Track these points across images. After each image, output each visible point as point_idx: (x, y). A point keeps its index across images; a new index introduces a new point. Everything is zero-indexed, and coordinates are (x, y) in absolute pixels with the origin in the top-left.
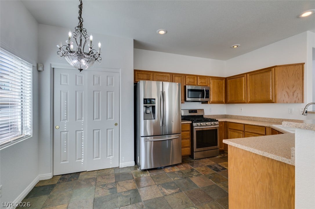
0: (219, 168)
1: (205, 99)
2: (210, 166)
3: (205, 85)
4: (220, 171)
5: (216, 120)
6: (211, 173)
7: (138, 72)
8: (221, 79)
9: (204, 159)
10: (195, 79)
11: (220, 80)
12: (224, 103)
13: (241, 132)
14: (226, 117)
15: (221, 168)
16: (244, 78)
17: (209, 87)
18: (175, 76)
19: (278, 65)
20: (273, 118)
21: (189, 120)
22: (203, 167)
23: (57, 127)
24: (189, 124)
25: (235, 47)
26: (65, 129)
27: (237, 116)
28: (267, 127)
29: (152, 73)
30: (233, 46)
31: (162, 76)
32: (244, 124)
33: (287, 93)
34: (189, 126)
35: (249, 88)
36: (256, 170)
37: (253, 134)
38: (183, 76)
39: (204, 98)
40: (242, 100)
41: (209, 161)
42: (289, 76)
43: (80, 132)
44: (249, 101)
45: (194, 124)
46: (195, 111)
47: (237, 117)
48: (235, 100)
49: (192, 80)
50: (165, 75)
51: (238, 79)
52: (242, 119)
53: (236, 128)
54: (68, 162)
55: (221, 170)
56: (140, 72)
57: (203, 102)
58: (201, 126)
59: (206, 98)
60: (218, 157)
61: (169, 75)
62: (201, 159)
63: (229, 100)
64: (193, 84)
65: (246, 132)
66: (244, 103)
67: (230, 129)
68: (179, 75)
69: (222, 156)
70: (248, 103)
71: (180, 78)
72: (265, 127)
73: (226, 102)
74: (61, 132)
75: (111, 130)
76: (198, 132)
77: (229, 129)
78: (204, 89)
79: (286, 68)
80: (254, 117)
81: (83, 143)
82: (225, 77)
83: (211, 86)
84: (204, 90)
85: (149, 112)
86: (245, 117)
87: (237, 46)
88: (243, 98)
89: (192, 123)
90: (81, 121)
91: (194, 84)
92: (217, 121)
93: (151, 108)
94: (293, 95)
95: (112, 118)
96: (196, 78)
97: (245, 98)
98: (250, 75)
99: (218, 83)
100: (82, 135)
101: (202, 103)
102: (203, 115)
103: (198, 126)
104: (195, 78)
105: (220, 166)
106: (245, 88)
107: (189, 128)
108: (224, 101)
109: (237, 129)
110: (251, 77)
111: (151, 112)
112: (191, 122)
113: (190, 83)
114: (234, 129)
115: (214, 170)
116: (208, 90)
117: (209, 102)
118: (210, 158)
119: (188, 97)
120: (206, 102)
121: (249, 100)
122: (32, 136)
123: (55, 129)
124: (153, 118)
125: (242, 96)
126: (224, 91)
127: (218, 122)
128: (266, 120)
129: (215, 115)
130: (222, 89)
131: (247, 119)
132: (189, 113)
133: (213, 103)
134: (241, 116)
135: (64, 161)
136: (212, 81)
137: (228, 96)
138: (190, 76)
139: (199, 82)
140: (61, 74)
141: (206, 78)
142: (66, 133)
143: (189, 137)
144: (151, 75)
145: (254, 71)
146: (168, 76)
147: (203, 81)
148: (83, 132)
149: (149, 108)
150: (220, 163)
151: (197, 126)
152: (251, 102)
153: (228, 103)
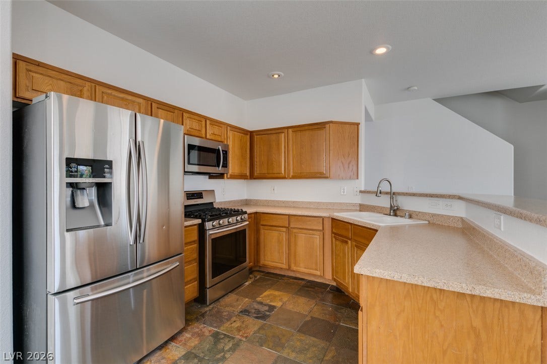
0: (262, 310)
1: (220, 169)
2: (245, 312)
3: (220, 140)
4: (269, 316)
5: (244, 210)
6: (256, 328)
8: (244, 132)
9: (226, 297)
10: (201, 125)
11: (242, 135)
12: (249, 178)
13: (284, 229)
14: (246, 204)
15: (267, 308)
16: (283, 135)
17: (227, 146)
18: (158, 107)
20: (321, 202)
21: (196, 217)
22: (234, 319)
24: (196, 226)
25: (275, 76)
27: (266, 201)
28: (325, 217)
30: (273, 73)
31: (123, 99)
32: (289, 215)
33: (343, 163)
34: (196, 231)
35: (291, 152)
36: (442, 326)
37: (303, 231)
38: (176, 111)
39: (219, 166)
40: (279, 173)
41: (237, 300)
42: (344, 139)
44: (292, 176)
45: (208, 225)
46: (199, 195)
47: (267, 203)
48: (268, 174)
49: (195, 125)
50: (130, 98)
51: (273, 137)
52: (275, 206)
53: (274, 224)
55: (268, 313)
57: (212, 176)
58: (220, 226)
59: (222, 167)
60: (247, 284)
61: (141, 101)
62: (221, 300)
63: (257, 172)
64: (198, 134)
65: (291, 228)
66: (284, 178)
67: (262, 225)
68: (168, 109)
69: (253, 280)
70: (290, 178)
71: (170, 116)
72: (323, 218)
73: (252, 176)
76: (215, 241)
77: (261, 227)
78: (220, 147)
80: (294, 202)
82: (251, 130)
83: (230, 143)
84: (219, 150)
85: (87, 204)
86: (281, 201)
87: (279, 76)
88: (281, 170)
89: (204, 221)
91: (200, 135)
92: (246, 213)
93: (94, 191)
94: (349, 167)
96: (204, 123)
97: (285, 170)
98: (293, 132)
99: (241, 140)
101: (209, 178)
102: (212, 203)
103: (214, 229)
104: (201, 121)
105: (261, 303)
106: (285, 152)
107: (195, 236)
108: (247, 175)
109: (277, 225)
110: (295, 134)
111: (92, 205)
112: (199, 221)
113: (192, 130)
114: (271, 224)
115: (257, 318)
116: (226, 152)
117: (225, 175)
118: (237, 291)
119: (189, 163)
120: (221, 176)
121: (292, 174)
124: (102, 223)
125: (280, 166)
126: (248, 156)
127: (247, 215)
128: (312, 206)
130: (246, 151)
131: (283, 205)
132: (188, 199)
133: (233, 177)
134: (273, 201)
136: (230, 134)
137: (256, 166)
138: (192, 116)
139: (209, 132)
141: (221, 125)
143: (195, 255)
144: (85, 89)
145: (299, 125)
146: (139, 104)
147: (216, 130)
149: (85, 191)
150: (258, 297)
151: (214, 227)
152: (294, 177)
153: (255, 179)
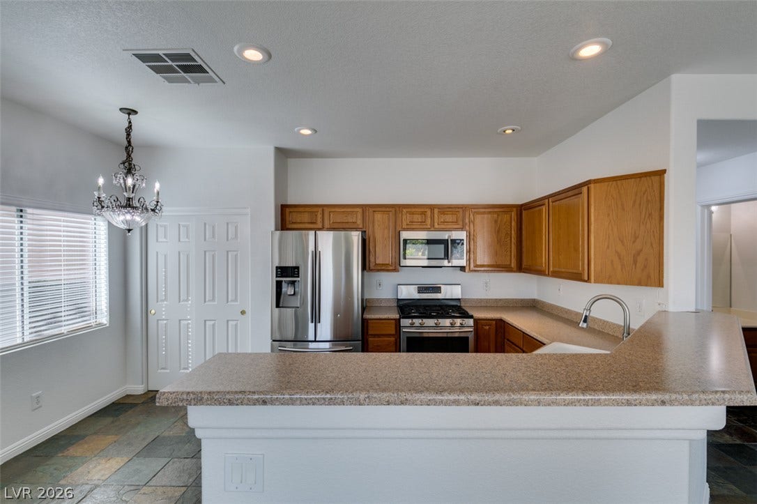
3: (455, 226)
7: (291, 210)
8: (506, 208)
10: (426, 215)
11: (500, 213)
12: (516, 270)
18: (374, 211)
19: (593, 178)
23: (153, 312)
24: (393, 321)
25: (507, 132)
26: (163, 315)
29: (320, 210)
30: (504, 128)
31: (343, 213)
34: (394, 325)
35: (551, 235)
38: (394, 210)
39: (448, 259)
40: (541, 266)
42: (623, 209)
43: (186, 322)
44: (552, 272)
45: (403, 322)
46: (434, 289)
47: (552, 310)
48: (532, 266)
49: (418, 218)
50: (349, 210)
51: (536, 211)
52: (557, 315)
54: (168, 371)
56: (296, 210)
58: (422, 326)
61: (358, 210)
63: (524, 264)
64: (422, 227)
66: (544, 274)
68: (384, 209)
70: (550, 276)
71: (386, 216)
74: (158, 320)
75: (234, 323)
77: (506, 341)
79: (618, 186)
81: (190, 341)
83: (474, 229)
84: (448, 240)
85: (292, 293)
87: (514, 130)
88: (542, 263)
90: (186, 303)
91: (425, 227)
92: (471, 317)
94: (635, 262)
95: (236, 300)
96: (429, 213)
97: (546, 263)
98: (554, 202)
99: (496, 221)
100: (188, 328)
102: (459, 299)
104: (426, 212)
108: (513, 265)
110: (554, 207)
112: (396, 316)
113: (413, 224)
114: (511, 340)
116: (462, 241)
117: (468, 268)
119: (405, 258)
121: (552, 269)
122: (108, 325)
123: (149, 314)
127: (472, 320)
129: (500, 300)
130: (508, 234)
134: (557, 307)
135: (163, 369)
136: (475, 217)
137: (523, 254)
138: (413, 210)
139: (439, 220)
140: (157, 225)
141: (457, 210)
142: (165, 322)
143: (393, 348)
144: (319, 214)
146: (357, 213)
147: (449, 217)
148: (190, 322)
151: (412, 325)
153: (524, 272)
